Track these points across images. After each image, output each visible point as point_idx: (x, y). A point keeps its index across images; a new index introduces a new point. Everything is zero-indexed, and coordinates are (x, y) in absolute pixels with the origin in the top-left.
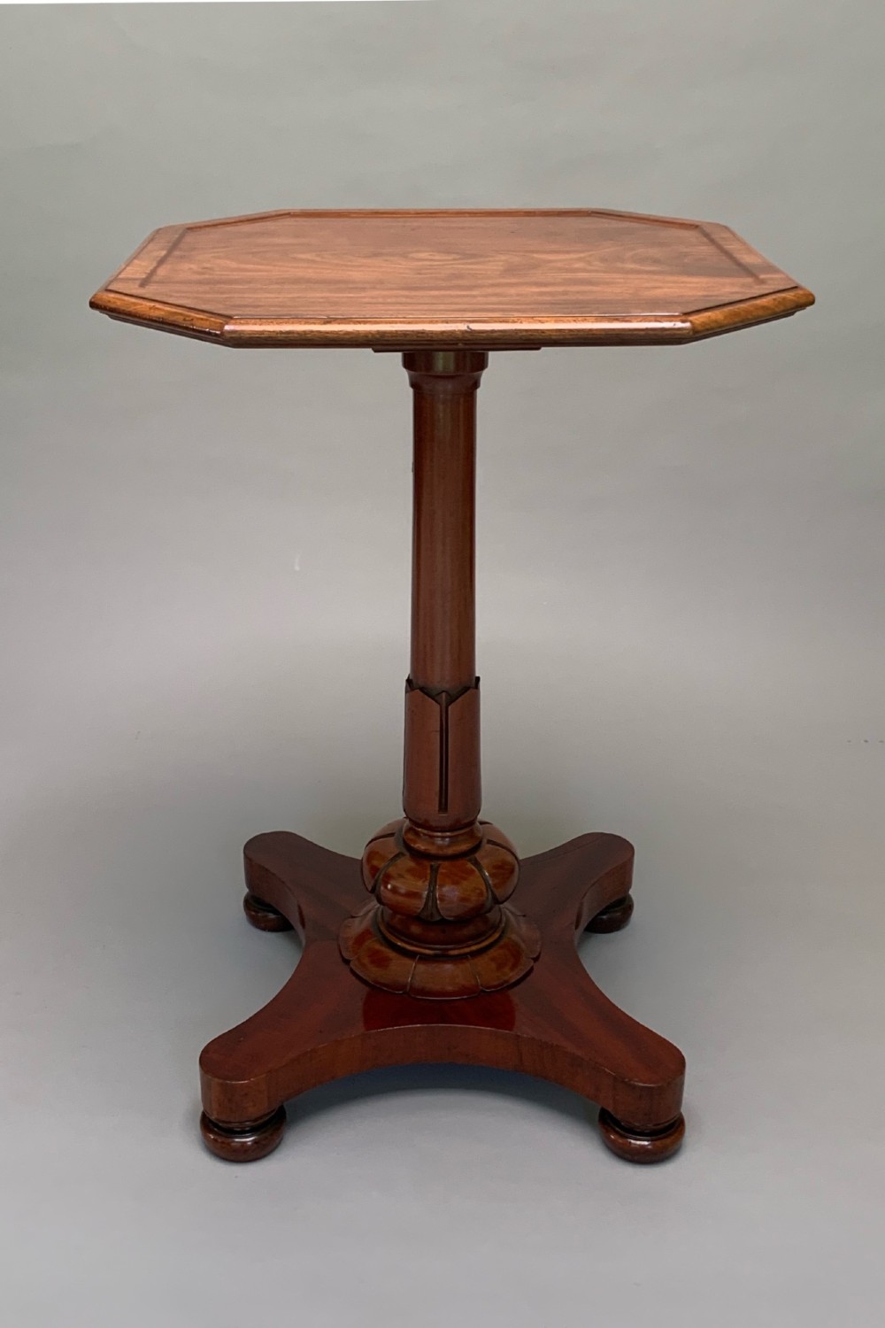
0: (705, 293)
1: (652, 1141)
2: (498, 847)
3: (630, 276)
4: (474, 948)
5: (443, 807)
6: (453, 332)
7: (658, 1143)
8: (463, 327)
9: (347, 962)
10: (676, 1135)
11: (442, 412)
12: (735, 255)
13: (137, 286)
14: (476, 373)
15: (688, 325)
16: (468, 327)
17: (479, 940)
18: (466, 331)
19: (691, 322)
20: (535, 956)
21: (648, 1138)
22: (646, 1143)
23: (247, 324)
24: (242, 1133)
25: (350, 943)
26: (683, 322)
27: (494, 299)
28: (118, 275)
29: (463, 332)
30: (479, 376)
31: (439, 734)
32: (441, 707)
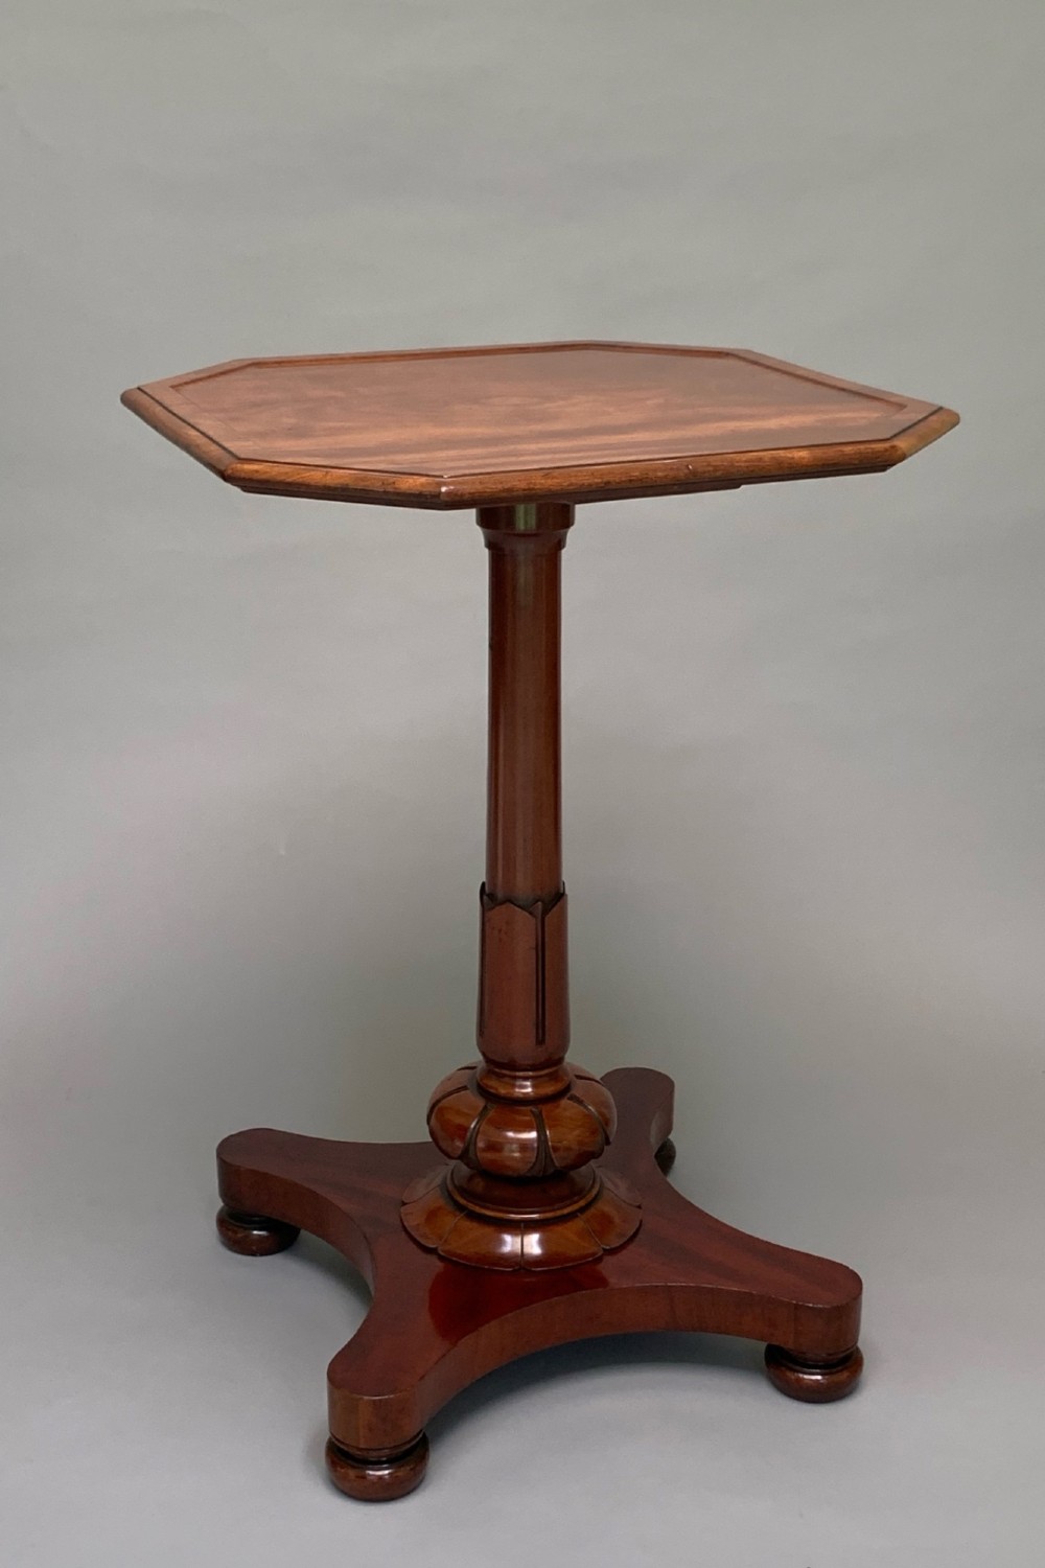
1: (827, 1375)
5: (540, 1042)
7: (833, 1377)
11: (525, 576)
14: (562, 531)
30: (566, 534)
31: (535, 952)
32: (536, 920)
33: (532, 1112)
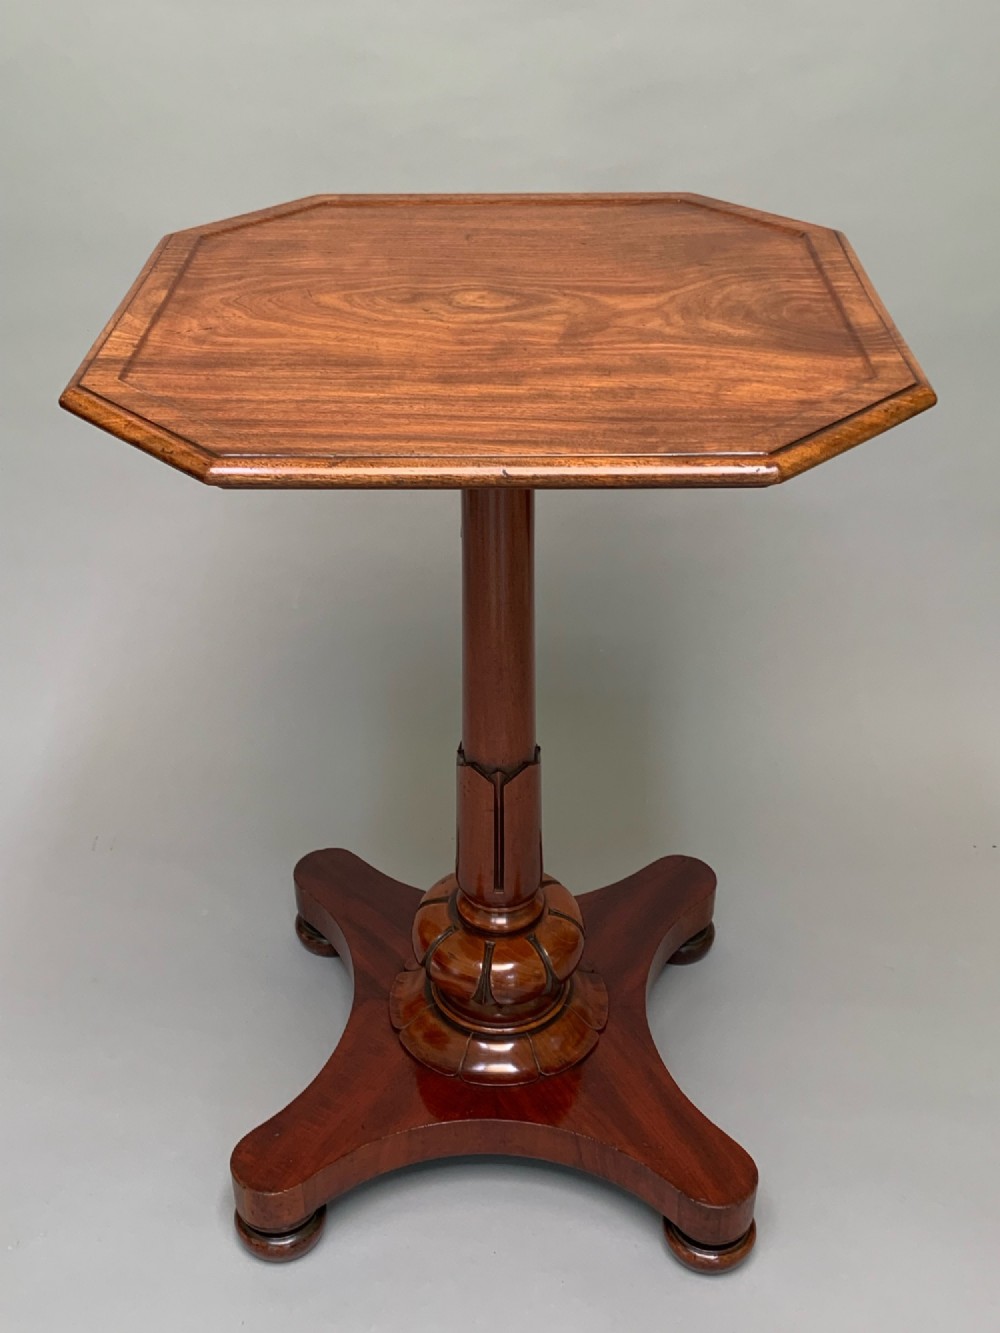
0: (802, 395)
1: (719, 1255)
2: (562, 919)
3: (717, 351)
4: (533, 1025)
5: (499, 883)
6: (485, 478)
7: (725, 1257)
8: (496, 471)
9: (397, 1031)
10: (745, 1247)
12: (846, 305)
13: (116, 378)
15: (774, 470)
16: (504, 472)
17: (539, 1015)
18: (502, 477)
19: (778, 465)
20: (600, 1028)
21: (716, 1252)
22: (712, 1257)
23: (236, 466)
24: (282, 1235)
25: (401, 1007)
26: (768, 466)
27: (543, 407)
28: (97, 354)
29: (498, 478)
31: (493, 813)
32: (495, 786)
33: (486, 945)
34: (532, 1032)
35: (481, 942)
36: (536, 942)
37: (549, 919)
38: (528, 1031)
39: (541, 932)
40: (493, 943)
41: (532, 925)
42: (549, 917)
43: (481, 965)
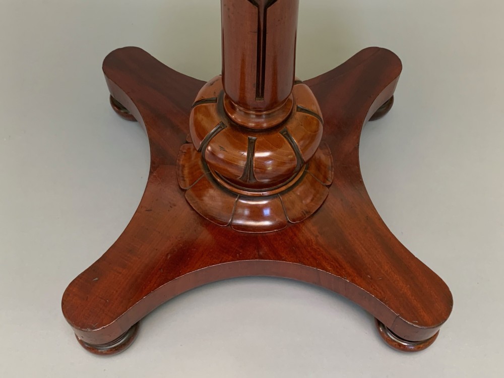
4: (283, 188)
5: (260, 94)
9: (183, 191)
17: (287, 181)
20: (329, 184)
32: (259, 9)
33: (249, 139)
34: (282, 193)
35: (246, 137)
36: (287, 136)
37: (298, 115)
38: (279, 193)
39: (291, 126)
40: (254, 138)
41: (285, 121)
42: (298, 113)
43: (246, 154)
